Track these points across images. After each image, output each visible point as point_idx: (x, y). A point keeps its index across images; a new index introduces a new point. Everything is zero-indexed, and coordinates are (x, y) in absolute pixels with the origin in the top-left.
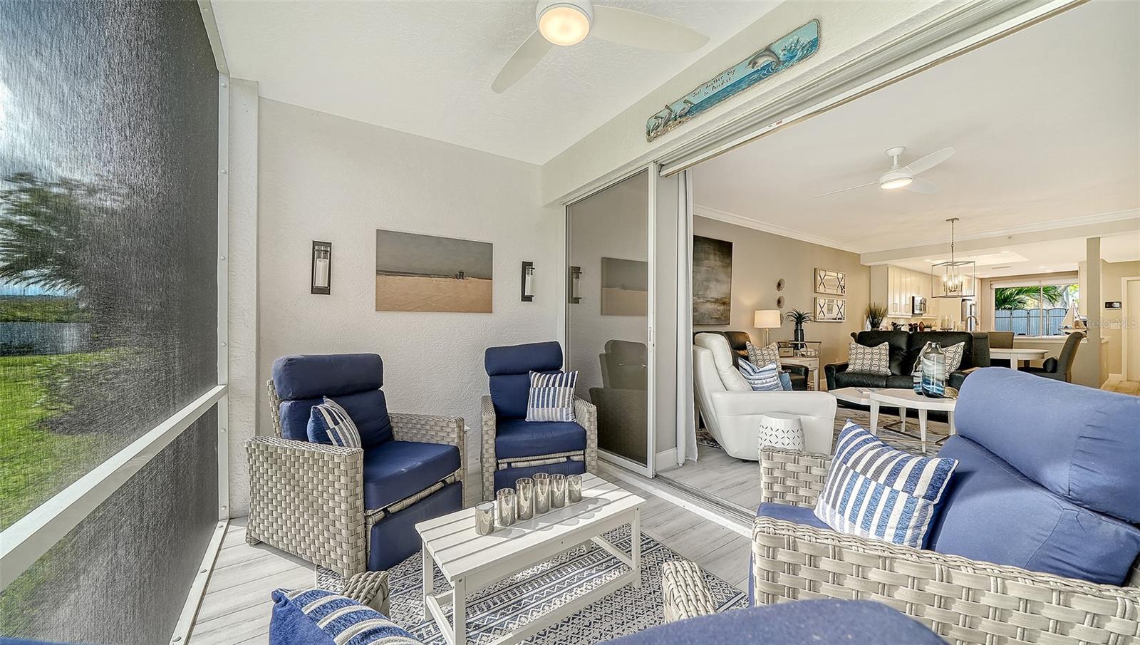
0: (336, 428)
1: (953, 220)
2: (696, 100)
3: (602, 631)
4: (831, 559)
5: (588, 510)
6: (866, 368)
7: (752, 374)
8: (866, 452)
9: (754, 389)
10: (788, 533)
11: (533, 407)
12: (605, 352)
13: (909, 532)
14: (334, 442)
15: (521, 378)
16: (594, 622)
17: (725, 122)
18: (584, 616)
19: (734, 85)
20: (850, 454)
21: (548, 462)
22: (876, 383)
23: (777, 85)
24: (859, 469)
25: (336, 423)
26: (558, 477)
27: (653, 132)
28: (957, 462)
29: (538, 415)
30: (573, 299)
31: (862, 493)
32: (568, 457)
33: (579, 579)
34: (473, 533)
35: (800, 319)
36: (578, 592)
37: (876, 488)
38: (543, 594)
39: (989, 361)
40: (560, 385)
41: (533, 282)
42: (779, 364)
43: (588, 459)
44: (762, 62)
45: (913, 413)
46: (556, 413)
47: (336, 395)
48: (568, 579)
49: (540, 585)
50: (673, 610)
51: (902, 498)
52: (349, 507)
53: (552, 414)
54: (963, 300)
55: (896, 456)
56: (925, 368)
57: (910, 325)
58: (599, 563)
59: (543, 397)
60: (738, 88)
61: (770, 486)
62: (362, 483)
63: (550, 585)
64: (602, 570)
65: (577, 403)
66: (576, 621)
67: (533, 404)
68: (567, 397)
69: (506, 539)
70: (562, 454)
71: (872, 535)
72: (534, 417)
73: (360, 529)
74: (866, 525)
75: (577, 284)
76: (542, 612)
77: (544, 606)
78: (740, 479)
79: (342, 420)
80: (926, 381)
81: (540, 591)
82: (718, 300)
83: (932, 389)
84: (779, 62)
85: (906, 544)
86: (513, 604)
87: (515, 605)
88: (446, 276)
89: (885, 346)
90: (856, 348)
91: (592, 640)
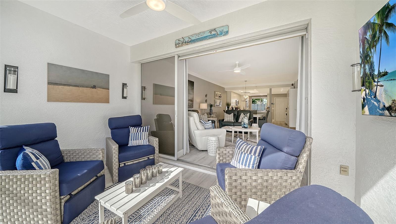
0: (38, 161)
1: (246, 81)
2: (193, 38)
3: (174, 215)
4: (245, 176)
5: (166, 176)
6: (228, 120)
7: (205, 124)
8: (244, 146)
9: (205, 129)
10: (235, 171)
11: (132, 140)
12: (156, 118)
13: (255, 165)
14: (37, 168)
15: (126, 130)
16: (171, 213)
17: (201, 48)
18: (166, 212)
19: (204, 37)
20: (240, 147)
21: (140, 161)
22: (231, 124)
23: (217, 40)
24: (243, 151)
25: (38, 159)
26: (149, 167)
27: (178, 45)
28: (264, 147)
29: (134, 143)
30: (143, 99)
31: (244, 157)
32: (148, 158)
33: (161, 201)
34: (124, 194)
35: (211, 106)
36: (162, 205)
37: (247, 155)
38: (149, 209)
39: (253, 118)
40: (143, 131)
41: (127, 91)
42: (207, 120)
43: (155, 157)
44: (213, 33)
45: (241, 132)
46: (142, 142)
47: (31, 145)
48: (157, 201)
49: (147, 207)
50: (218, 200)
51: (253, 156)
52: (52, 197)
53: (140, 142)
54: (246, 102)
55: (251, 146)
56: (244, 121)
57: (235, 108)
58: (166, 193)
59: (136, 136)
60: (206, 38)
61: (219, 158)
62: (58, 185)
63: (151, 205)
64: (168, 195)
65: (149, 137)
66: (164, 215)
67: (132, 139)
68: (146, 135)
69: (140, 193)
70: (146, 157)
71: (247, 168)
72: (132, 144)
73: (58, 206)
74: (245, 165)
75: (144, 93)
76: (151, 216)
77: (151, 214)
78: (203, 157)
79: (41, 157)
80: (244, 124)
81: (148, 209)
82: (190, 100)
83: (246, 126)
84: (218, 35)
85: (254, 168)
86: (138, 216)
87: (139, 217)
88: (87, 87)
89: (232, 114)
90: (226, 115)
91: (171, 219)
